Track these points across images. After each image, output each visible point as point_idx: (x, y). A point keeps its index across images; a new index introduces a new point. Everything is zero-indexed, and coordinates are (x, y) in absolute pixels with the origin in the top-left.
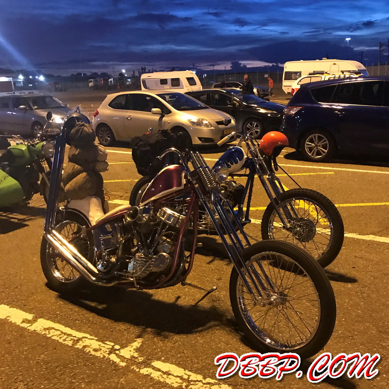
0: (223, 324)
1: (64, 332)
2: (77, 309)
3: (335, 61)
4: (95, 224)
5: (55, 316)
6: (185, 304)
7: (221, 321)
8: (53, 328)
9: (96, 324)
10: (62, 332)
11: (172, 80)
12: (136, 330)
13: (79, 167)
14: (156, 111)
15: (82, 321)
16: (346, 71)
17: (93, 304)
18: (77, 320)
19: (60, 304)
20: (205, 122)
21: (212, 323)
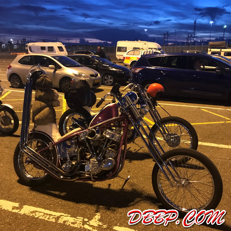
0: (144, 199)
1: (46, 213)
2: (47, 197)
3: (145, 42)
4: (57, 141)
5: (34, 202)
6: (116, 188)
7: (142, 198)
8: (37, 211)
9: (65, 206)
10: (44, 213)
11: (49, 47)
12: (93, 208)
13: (44, 104)
14: (51, 67)
15: (55, 205)
16: (154, 48)
17: (57, 193)
18: (50, 204)
19: (34, 195)
20: (83, 75)
21: (137, 199)
